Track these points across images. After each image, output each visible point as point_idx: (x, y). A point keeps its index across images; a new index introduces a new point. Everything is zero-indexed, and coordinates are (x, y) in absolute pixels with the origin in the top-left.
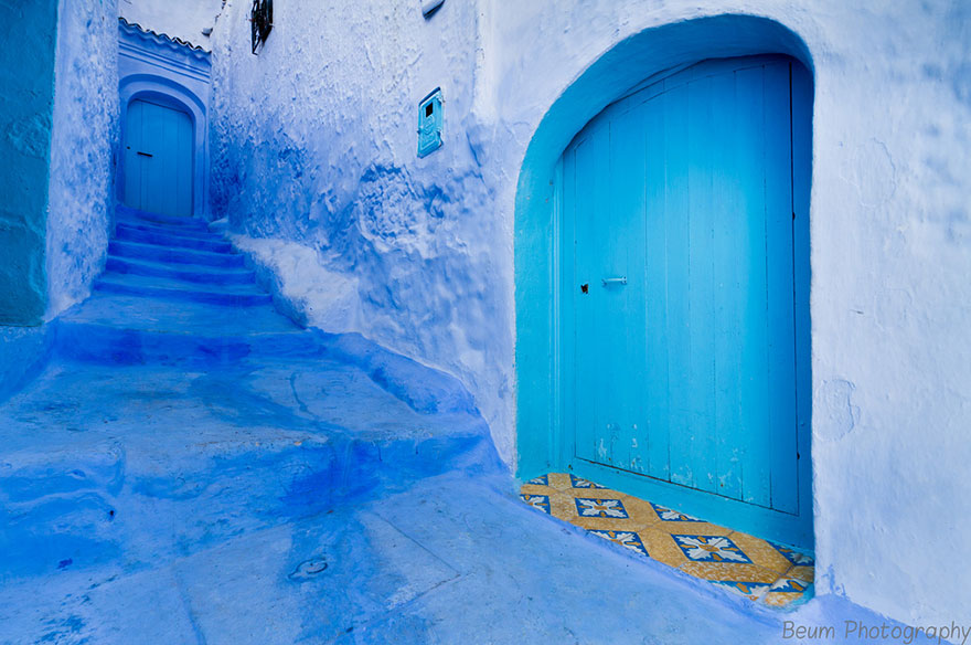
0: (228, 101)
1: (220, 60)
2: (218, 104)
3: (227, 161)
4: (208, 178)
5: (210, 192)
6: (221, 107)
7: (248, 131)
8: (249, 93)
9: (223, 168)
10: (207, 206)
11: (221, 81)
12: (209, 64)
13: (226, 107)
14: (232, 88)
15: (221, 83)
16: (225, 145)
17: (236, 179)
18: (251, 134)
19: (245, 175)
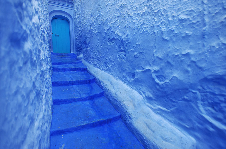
0: (80, 16)
1: (77, 2)
2: (77, 17)
3: (81, 36)
4: (74, 41)
5: (75, 45)
6: (78, 18)
7: (90, 27)
8: (90, 13)
9: (80, 38)
10: (75, 49)
11: (78, 9)
12: (73, 4)
13: (80, 18)
14: (82, 11)
15: (78, 10)
16: (80, 31)
17: (85, 43)
18: (92, 28)
19: (89, 43)
